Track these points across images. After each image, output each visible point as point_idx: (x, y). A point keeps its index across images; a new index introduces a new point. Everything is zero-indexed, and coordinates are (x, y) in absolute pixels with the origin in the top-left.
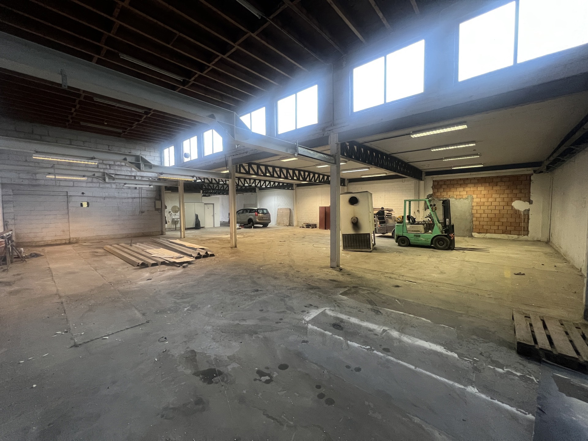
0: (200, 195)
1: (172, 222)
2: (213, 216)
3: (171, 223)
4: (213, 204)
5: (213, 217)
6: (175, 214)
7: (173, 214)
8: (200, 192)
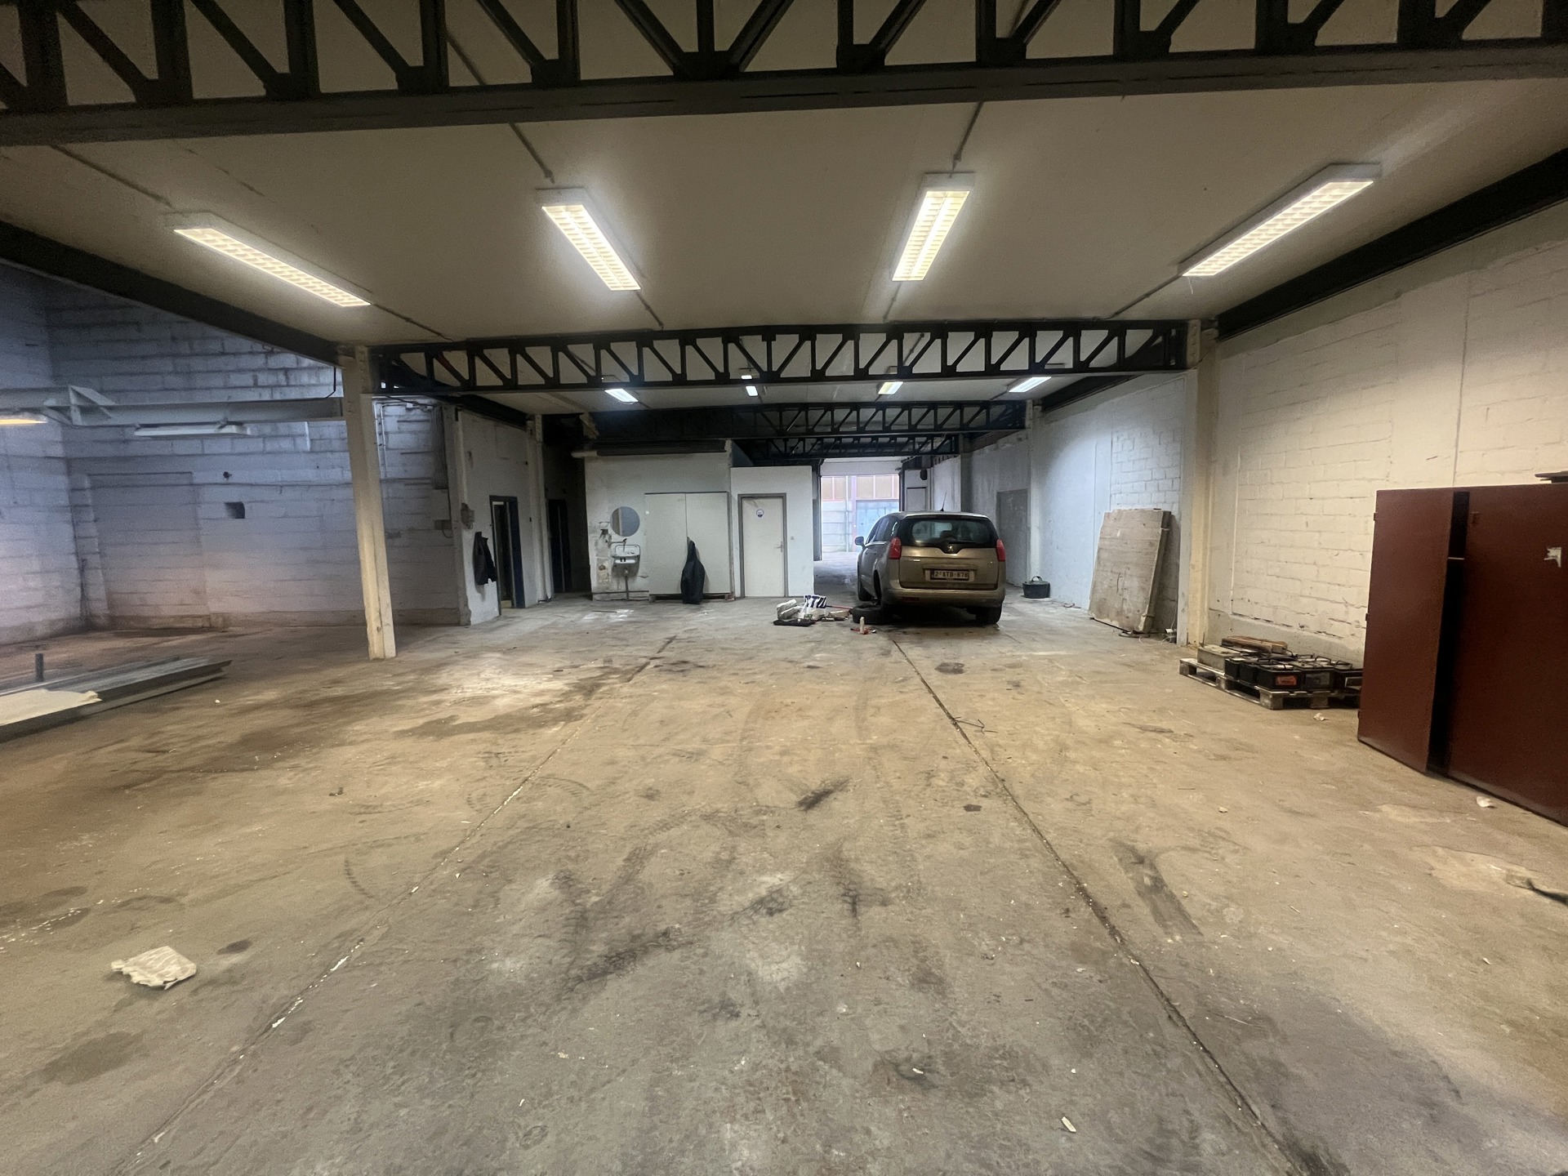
0: (719, 461)
1: (613, 570)
2: (784, 547)
3: (610, 571)
4: (782, 496)
5: (781, 554)
6: (622, 539)
7: (616, 537)
8: (721, 449)
